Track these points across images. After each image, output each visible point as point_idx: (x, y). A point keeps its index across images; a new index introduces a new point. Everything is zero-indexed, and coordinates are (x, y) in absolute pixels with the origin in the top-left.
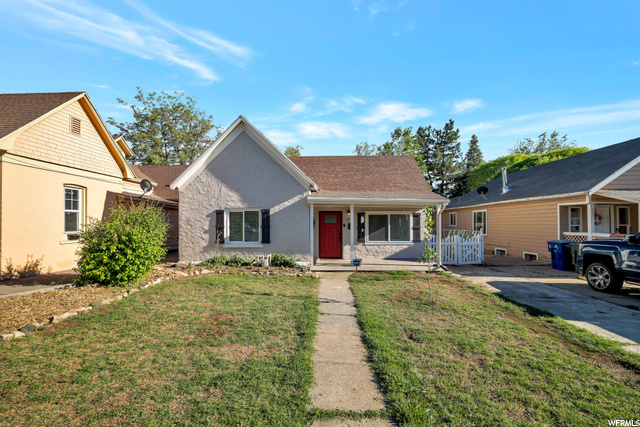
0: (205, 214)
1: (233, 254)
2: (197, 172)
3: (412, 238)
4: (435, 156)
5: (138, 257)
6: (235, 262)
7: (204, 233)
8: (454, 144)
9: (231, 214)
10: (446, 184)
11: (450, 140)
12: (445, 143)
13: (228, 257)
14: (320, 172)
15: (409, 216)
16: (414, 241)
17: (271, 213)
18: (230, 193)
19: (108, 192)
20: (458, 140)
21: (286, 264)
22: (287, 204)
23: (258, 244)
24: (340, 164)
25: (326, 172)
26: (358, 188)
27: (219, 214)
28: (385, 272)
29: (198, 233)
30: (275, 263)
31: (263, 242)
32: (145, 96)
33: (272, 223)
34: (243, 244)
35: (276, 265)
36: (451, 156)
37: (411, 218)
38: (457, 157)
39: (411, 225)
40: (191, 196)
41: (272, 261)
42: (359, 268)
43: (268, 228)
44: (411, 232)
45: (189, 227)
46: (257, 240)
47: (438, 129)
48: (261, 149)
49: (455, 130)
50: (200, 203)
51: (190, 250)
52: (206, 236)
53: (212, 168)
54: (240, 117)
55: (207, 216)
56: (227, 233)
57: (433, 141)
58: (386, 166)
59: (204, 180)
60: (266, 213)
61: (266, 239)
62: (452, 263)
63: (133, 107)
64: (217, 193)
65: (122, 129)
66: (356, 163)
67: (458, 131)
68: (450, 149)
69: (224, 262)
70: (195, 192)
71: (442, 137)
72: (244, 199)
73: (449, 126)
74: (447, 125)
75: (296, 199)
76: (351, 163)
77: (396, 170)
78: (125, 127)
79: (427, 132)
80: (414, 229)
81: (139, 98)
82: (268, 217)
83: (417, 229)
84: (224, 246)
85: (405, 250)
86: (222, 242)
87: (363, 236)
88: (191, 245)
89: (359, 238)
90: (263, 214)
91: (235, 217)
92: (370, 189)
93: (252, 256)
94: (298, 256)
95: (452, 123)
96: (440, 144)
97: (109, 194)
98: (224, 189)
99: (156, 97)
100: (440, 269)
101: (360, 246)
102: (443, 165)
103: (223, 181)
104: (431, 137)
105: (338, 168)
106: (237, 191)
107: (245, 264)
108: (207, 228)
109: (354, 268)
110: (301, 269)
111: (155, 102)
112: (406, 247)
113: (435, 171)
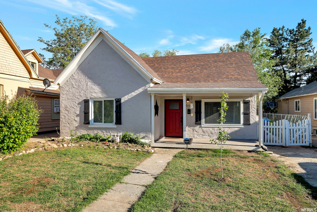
0: (77, 102)
1: (96, 132)
2: (72, 72)
3: (242, 122)
4: (288, 51)
5: (13, 133)
6: (96, 138)
7: (77, 116)
8: (306, 41)
9: (95, 102)
10: (300, 76)
11: (302, 37)
12: (297, 40)
13: (92, 134)
14: (168, 68)
15: (239, 102)
16: (244, 124)
17: (122, 101)
18: (94, 87)
19: (19, 88)
20: (310, 37)
21: (132, 141)
22: (134, 94)
23: (113, 125)
24: (185, 61)
25: (172, 68)
26: (195, 80)
27: (86, 102)
28: (211, 150)
29: (73, 117)
30: (124, 140)
31: (116, 124)
32: (62, 21)
33: (123, 109)
34: (102, 125)
35: (125, 141)
36: (303, 51)
37: (242, 105)
38: (309, 51)
39: (242, 110)
40: (67, 89)
41: (122, 139)
42: (189, 146)
43: (120, 113)
44: (242, 116)
45: (67, 112)
46: (112, 122)
47: (291, 28)
48: (115, 52)
49: (307, 28)
50: (74, 95)
51: (67, 128)
52: (78, 119)
53: (82, 68)
54: (100, 29)
55: (79, 104)
56: (91, 117)
57: (287, 39)
58: (223, 62)
59: (76, 77)
60: (118, 101)
61: (119, 121)
62: (280, 144)
63: (54, 29)
64: (85, 87)
65: (48, 45)
66: (198, 60)
67: (309, 28)
68: (302, 45)
69: (89, 138)
70: (70, 87)
71: (295, 35)
72: (104, 91)
73: (301, 25)
74: (299, 24)
75: (141, 90)
76: (194, 60)
77: (232, 64)
78: (50, 43)
79: (281, 32)
80: (244, 114)
81: (58, 22)
82: (120, 104)
83: (247, 114)
84: (90, 126)
85: (236, 131)
86: (88, 123)
87: (200, 119)
88: (68, 125)
89: (196, 121)
90: (116, 102)
91: (98, 104)
92: (205, 81)
93: (108, 134)
94: (142, 135)
95: (304, 22)
96: (293, 42)
97: (19, 89)
98: (89, 84)
99: (68, 21)
100: (261, 150)
101: (197, 128)
102: (295, 59)
103: (90, 78)
104: (285, 35)
105: (183, 65)
106: (99, 84)
107: (103, 140)
108: (78, 113)
109: (185, 146)
110: (143, 145)
111: (68, 24)
112: (236, 129)
113: (289, 65)
